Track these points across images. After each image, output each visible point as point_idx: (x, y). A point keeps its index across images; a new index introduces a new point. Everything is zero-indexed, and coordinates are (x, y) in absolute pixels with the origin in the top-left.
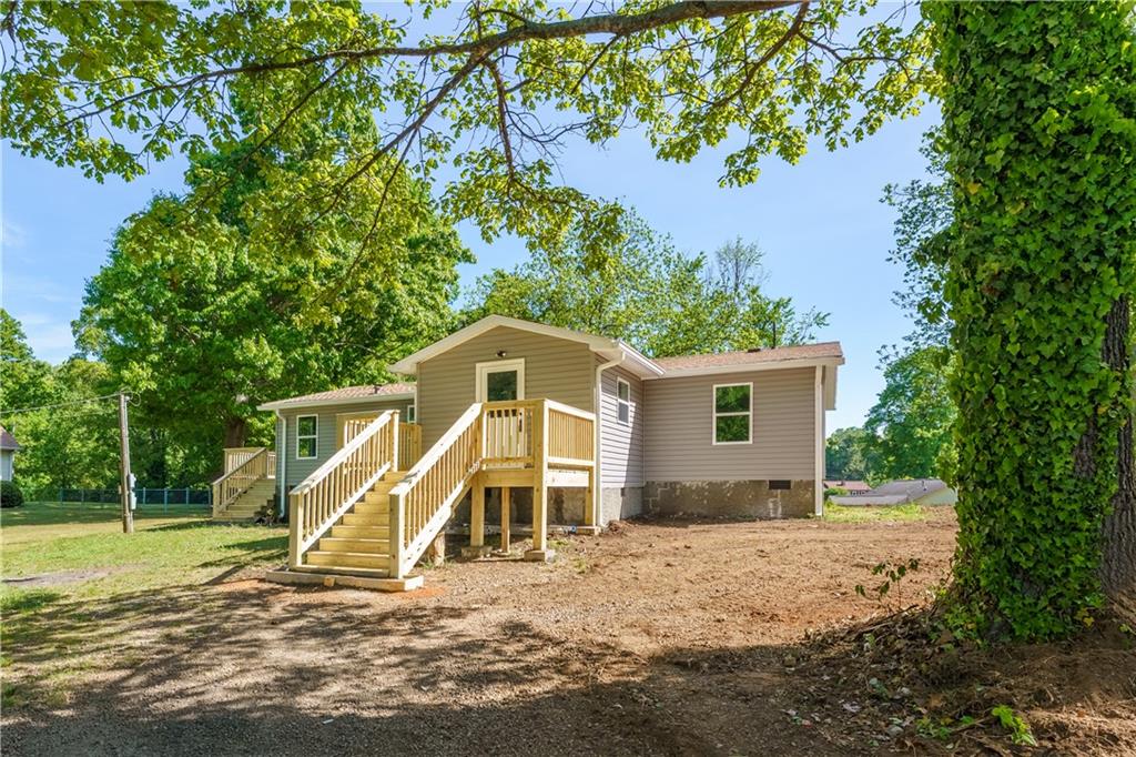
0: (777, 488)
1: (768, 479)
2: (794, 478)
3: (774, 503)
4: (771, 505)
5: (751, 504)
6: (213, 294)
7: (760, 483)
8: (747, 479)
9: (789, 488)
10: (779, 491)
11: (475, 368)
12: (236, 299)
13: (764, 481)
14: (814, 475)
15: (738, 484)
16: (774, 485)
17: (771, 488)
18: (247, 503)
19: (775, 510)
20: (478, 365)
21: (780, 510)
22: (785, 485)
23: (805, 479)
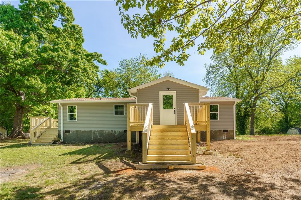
0: (225, 132)
1: (223, 129)
2: (229, 129)
3: (224, 136)
4: (223, 136)
5: (219, 136)
6: (12, 59)
7: (221, 130)
8: (218, 129)
9: (227, 132)
10: (225, 133)
11: (159, 93)
12: (23, 62)
13: (222, 130)
14: (233, 129)
15: (215, 131)
16: (224, 131)
17: (223, 132)
18: (46, 137)
19: (225, 137)
20: (160, 92)
21: (226, 137)
22: (226, 131)
23: (231, 129)
